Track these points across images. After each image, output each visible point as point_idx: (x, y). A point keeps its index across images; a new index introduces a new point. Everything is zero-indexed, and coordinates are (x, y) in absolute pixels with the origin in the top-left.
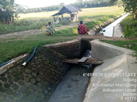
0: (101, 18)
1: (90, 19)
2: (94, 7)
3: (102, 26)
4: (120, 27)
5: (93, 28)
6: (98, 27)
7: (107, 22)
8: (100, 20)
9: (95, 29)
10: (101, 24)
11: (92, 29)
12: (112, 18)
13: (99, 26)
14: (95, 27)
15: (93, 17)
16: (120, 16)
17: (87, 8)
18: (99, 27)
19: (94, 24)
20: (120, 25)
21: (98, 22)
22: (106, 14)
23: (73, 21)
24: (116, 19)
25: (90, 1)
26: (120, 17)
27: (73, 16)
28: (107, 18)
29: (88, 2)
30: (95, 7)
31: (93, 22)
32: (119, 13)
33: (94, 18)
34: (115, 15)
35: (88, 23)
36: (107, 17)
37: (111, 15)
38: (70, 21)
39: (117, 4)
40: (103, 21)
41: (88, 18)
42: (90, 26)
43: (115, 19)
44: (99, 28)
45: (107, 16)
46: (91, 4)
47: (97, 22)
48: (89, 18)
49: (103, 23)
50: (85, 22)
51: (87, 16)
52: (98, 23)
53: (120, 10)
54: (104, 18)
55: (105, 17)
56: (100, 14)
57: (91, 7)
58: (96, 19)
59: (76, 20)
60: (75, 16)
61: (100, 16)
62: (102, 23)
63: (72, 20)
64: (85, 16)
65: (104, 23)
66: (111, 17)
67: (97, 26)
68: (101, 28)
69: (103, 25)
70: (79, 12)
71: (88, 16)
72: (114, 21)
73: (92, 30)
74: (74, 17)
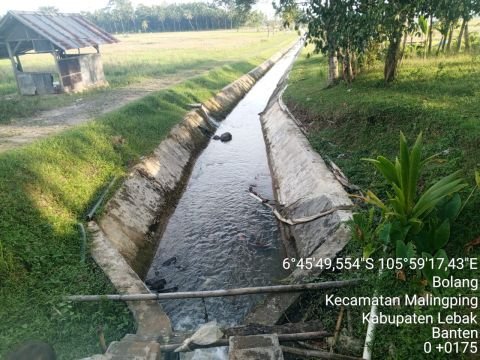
0: (206, 74)
1: (160, 81)
2: (172, 30)
3: (213, 113)
4: (289, 117)
5: (174, 131)
6: (195, 121)
7: (230, 90)
8: (203, 83)
9: (186, 135)
10: (209, 104)
11: (170, 136)
12: (245, 73)
13: (201, 113)
14: (183, 123)
15: (172, 70)
16: (268, 65)
17: (148, 30)
18: (201, 119)
19: (179, 104)
20: (288, 106)
21: (193, 92)
22: (218, 57)
23: (73, 88)
24: (258, 77)
25: (158, 8)
26: (268, 69)
27: (69, 64)
28: (226, 74)
29: (149, 10)
30: (178, 30)
31: (172, 97)
32: (263, 54)
33: (174, 73)
34: (253, 63)
35: (148, 104)
36: (226, 70)
37: (237, 60)
38: (59, 91)
39: (247, 23)
40: (214, 86)
41: (149, 75)
42: (156, 117)
43: (254, 77)
44: (204, 125)
45: (227, 66)
46: (162, 18)
47: (190, 95)
48: (156, 73)
49: (214, 95)
50: (136, 93)
51: (148, 65)
52: (196, 100)
53: (262, 41)
54: (215, 75)
55: (218, 69)
56: (196, 56)
57: (161, 31)
58: (184, 80)
59: (90, 85)
60: (82, 64)
61: (199, 65)
62: (213, 100)
63: (69, 82)
64: (140, 62)
65: (221, 99)
66: (242, 67)
67: (193, 112)
68: (211, 119)
69: (217, 105)
70: (104, 47)
71: (150, 62)
72: (254, 83)
73: (169, 142)
74: (77, 68)
